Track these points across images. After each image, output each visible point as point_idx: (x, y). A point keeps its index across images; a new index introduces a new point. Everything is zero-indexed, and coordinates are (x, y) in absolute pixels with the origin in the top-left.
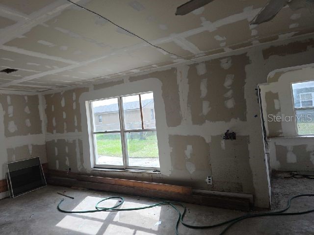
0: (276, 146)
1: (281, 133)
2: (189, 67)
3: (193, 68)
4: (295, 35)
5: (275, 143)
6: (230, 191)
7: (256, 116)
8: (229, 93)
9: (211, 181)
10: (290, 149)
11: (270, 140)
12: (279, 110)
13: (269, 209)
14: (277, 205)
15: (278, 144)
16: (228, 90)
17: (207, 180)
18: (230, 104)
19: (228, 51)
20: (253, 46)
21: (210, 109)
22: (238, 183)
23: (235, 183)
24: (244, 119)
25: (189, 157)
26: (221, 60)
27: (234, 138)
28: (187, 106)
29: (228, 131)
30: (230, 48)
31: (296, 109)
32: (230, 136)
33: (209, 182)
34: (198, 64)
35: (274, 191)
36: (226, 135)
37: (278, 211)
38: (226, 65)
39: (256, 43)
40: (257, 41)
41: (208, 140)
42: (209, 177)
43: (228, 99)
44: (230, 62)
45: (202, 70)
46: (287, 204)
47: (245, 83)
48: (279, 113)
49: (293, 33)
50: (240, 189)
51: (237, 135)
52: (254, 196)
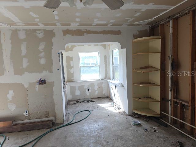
0: (70, 86)
1: (73, 79)
2: (11, 32)
3: (15, 33)
4: (79, 25)
5: (70, 85)
6: (40, 118)
7: (58, 70)
8: (42, 54)
9: (28, 114)
10: (77, 88)
11: (68, 83)
12: (73, 67)
13: (63, 123)
14: (68, 120)
15: (71, 85)
16: (42, 52)
17: (25, 114)
18: (43, 61)
19: (41, 26)
20: (57, 26)
21: (28, 64)
22: (46, 112)
23: (44, 112)
24: (51, 71)
25: (11, 99)
26: (37, 31)
27: (45, 83)
28: (10, 61)
29: (41, 79)
30: (42, 24)
31: (81, 67)
32: (42, 82)
33: (27, 114)
34: (19, 31)
35: (67, 112)
36: (39, 82)
37: (68, 123)
38: (40, 35)
39: (58, 25)
40: (60, 24)
41: (26, 86)
42: (26, 111)
43: (41, 58)
44: (43, 33)
45: (22, 35)
46: (72, 118)
47: (53, 49)
48: (73, 68)
49: (78, 24)
50: (47, 115)
51: (46, 81)
52: (55, 118)
